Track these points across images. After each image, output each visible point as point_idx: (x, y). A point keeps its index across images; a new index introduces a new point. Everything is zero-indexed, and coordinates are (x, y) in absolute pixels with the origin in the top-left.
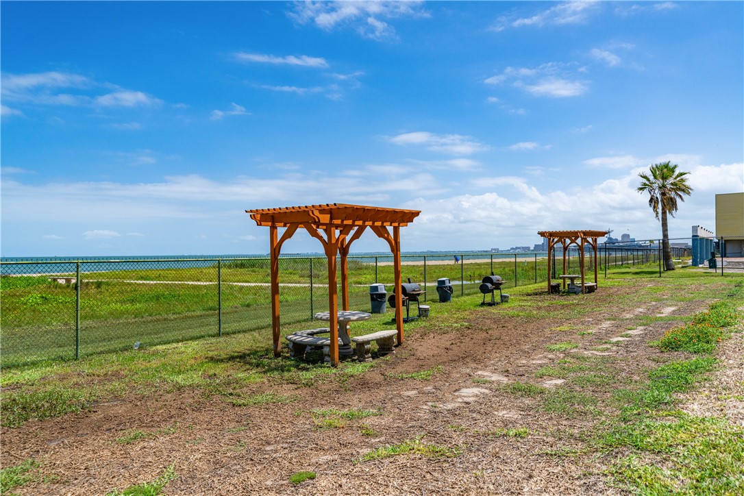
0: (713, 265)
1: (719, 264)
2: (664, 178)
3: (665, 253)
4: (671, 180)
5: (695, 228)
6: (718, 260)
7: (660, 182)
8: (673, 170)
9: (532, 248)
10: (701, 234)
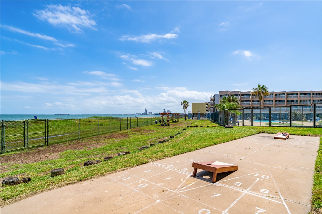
0: (192, 119)
1: (193, 119)
2: (185, 103)
3: (185, 116)
4: (186, 104)
5: (189, 112)
6: (193, 118)
7: (184, 104)
8: (186, 102)
9: (141, 114)
10: (190, 113)
